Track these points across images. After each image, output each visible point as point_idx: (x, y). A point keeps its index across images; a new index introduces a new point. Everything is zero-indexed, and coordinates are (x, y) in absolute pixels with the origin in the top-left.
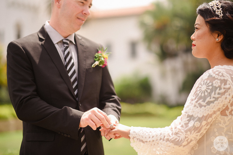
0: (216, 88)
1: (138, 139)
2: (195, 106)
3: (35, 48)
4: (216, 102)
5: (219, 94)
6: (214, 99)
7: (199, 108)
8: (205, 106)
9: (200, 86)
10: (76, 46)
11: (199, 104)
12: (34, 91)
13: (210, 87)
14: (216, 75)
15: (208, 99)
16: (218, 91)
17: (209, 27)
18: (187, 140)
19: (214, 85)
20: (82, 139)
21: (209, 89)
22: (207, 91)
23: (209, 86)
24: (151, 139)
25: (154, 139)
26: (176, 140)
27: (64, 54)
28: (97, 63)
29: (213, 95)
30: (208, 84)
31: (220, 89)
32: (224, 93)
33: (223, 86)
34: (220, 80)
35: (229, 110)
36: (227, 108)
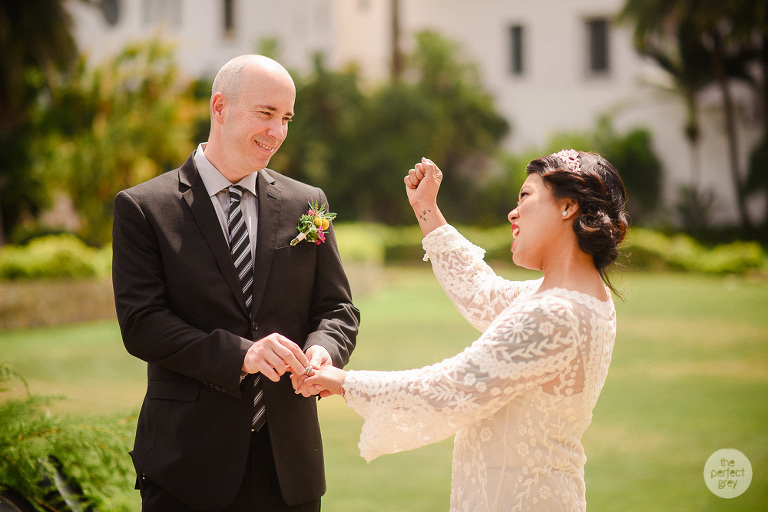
1: (358, 392)
2: (490, 352)
3: (166, 205)
4: (531, 362)
5: (544, 350)
6: (531, 356)
7: (495, 359)
8: (508, 362)
10: (258, 199)
11: (499, 352)
12: (157, 298)
13: (531, 332)
15: (518, 352)
16: (543, 344)
19: (540, 331)
20: (257, 399)
21: (526, 333)
22: (521, 337)
23: (529, 328)
24: (383, 390)
26: (432, 397)
27: (229, 218)
28: (301, 237)
29: (531, 347)
30: (529, 324)
31: (550, 341)
32: (554, 352)
33: (557, 337)
34: (556, 324)
35: (561, 387)
36: (557, 381)
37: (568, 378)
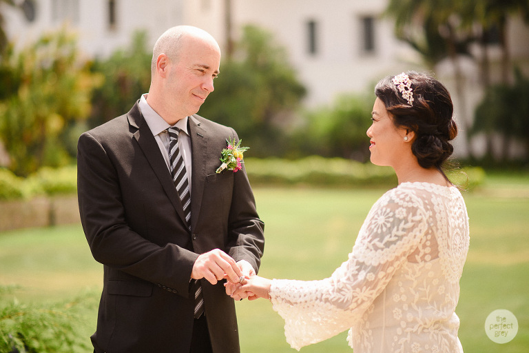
0: (400, 221)
2: (368, 248)
4: (399, 243)
5: (404, 230)
6: (397, 238)
7: (373, 251)
8: (382, 249)
9: (376, 217)
10: (190, 137)
11: (374, 245)
13: (391, 220)
14: (401, 199)
15: (387, 239)
16: (402, 225)
17: (392, 118)
18: (356, 301)
19: (397, 216)
20: (197, 293)
21: (388, 222)
22: (386, 226)
23: (389, 217)
24: (302, 299)
25: (306, 298)
26: (339, 301)
29: (394, 231)
30: (388, 214)
31: (406, 222)
32: (411, 229)
33: (410, 217)
34: (407, 207)
35: (421, 254)
36: (417, 251)
37: (424, 246)
